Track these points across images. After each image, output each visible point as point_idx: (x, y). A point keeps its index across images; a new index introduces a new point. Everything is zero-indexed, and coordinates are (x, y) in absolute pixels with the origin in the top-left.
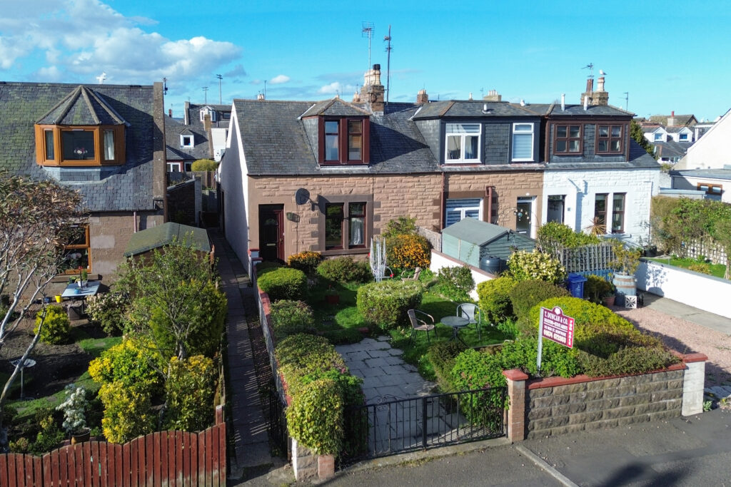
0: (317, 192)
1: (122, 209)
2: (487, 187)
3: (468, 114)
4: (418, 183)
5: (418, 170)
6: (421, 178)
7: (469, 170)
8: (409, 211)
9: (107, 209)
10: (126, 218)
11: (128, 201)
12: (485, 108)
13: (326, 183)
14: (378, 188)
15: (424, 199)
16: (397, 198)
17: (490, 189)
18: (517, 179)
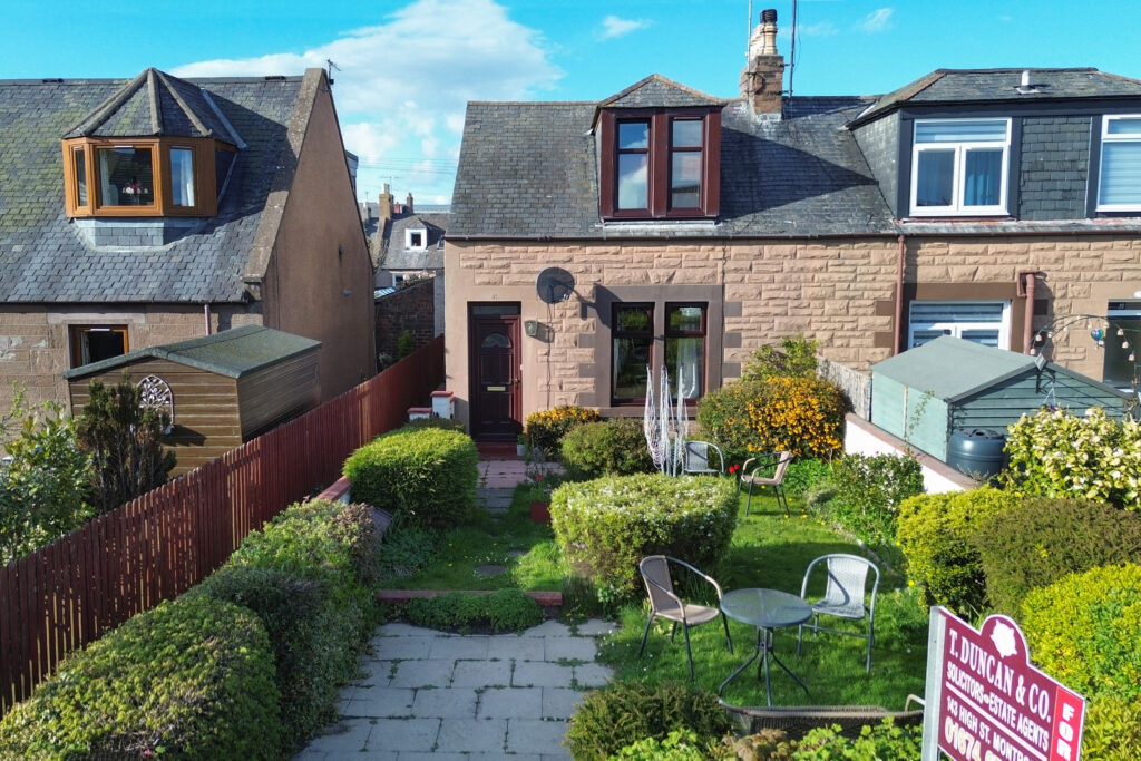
0: (593, 278)
1: (184, 298)
2: (1023, 275)
3: (977, 95)
4: (837, 262)
5: (838, 228)
6: (845, 250)
7: (973, 231)
8: (813, 327)
9: (157, 299)
10: (193, 317)
11: (200, 285)
12: (1025, 80)
13: (614, 258)
14: (736, 270)
15: (853, 298)
16: (783, 294)
17: (1029, 279)
18: (1107, 256)
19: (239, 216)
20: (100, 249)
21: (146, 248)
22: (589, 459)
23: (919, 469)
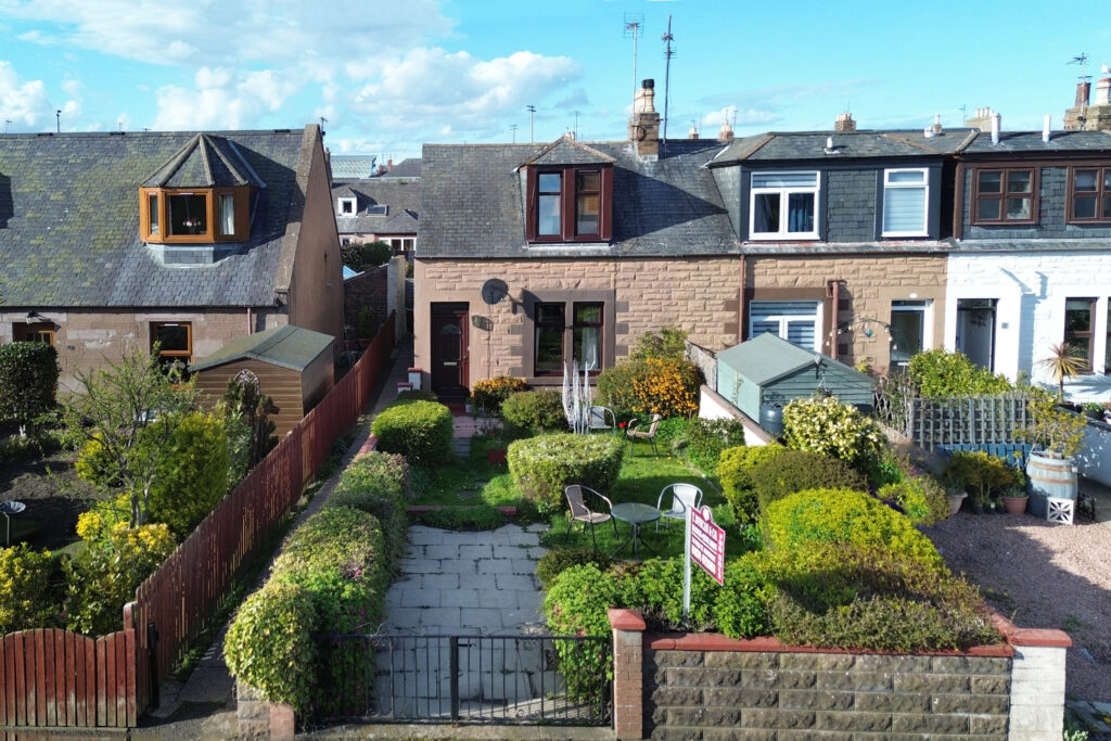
0: (522, 285)
1: (233, 303)
2: (830, 282)
3: (794, 154)
4: (697, 273)
5: (698, 250)
6: (702, 265)
7: (794, 251)
8: (681, 319)
9: (213, 304)
10: (239, 316)
11: (243, 293)
12: (830, 143)
13: (536, 271)
14: (624, 279)
15: (709, 299)
16: (658, 296)
17: (835, 285)
18: (889, 269)
19: (265, 241)
20: (169, 266)
21: (201, 265)
22: (522, 418)
23: (742, 428)
